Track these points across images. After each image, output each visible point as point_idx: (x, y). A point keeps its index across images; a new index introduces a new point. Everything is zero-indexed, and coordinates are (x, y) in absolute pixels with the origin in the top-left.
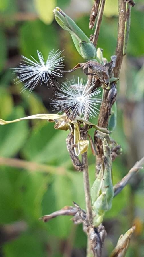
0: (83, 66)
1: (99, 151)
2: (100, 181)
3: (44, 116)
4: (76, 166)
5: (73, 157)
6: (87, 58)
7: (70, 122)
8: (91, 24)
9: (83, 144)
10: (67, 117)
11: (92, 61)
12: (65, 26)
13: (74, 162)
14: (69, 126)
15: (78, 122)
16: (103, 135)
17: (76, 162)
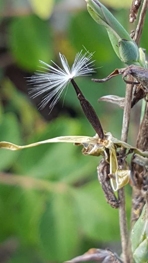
0: (123, 73)
1: (138, 181)
2: (143, 222)
3: (69, 138)
4: (111, 201)
5: (107, 190)
6: (128, 62)
7: (104, 146)
8: (131, 16)
9: (122, 174)
10: (100, 139)
11: (135, 66)
12: (100, 20)
13: (108, 196)
14: (103, 152)
15: (115, 146)
16: (143, 160)
17: (111, 197)
